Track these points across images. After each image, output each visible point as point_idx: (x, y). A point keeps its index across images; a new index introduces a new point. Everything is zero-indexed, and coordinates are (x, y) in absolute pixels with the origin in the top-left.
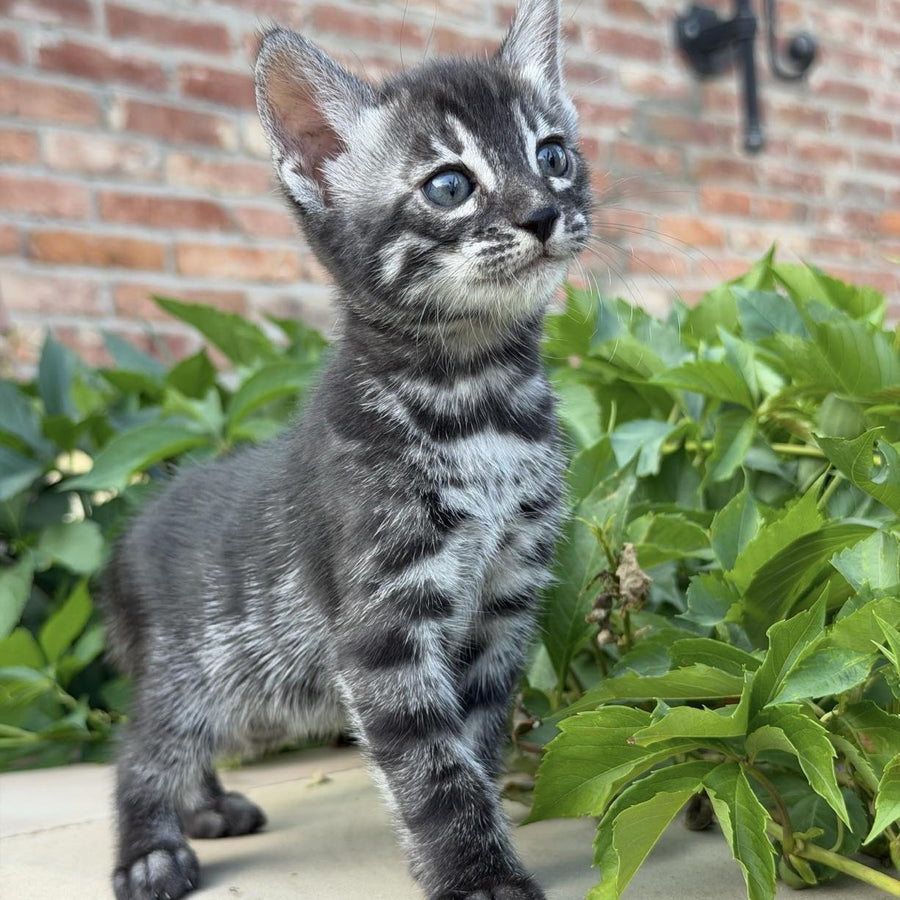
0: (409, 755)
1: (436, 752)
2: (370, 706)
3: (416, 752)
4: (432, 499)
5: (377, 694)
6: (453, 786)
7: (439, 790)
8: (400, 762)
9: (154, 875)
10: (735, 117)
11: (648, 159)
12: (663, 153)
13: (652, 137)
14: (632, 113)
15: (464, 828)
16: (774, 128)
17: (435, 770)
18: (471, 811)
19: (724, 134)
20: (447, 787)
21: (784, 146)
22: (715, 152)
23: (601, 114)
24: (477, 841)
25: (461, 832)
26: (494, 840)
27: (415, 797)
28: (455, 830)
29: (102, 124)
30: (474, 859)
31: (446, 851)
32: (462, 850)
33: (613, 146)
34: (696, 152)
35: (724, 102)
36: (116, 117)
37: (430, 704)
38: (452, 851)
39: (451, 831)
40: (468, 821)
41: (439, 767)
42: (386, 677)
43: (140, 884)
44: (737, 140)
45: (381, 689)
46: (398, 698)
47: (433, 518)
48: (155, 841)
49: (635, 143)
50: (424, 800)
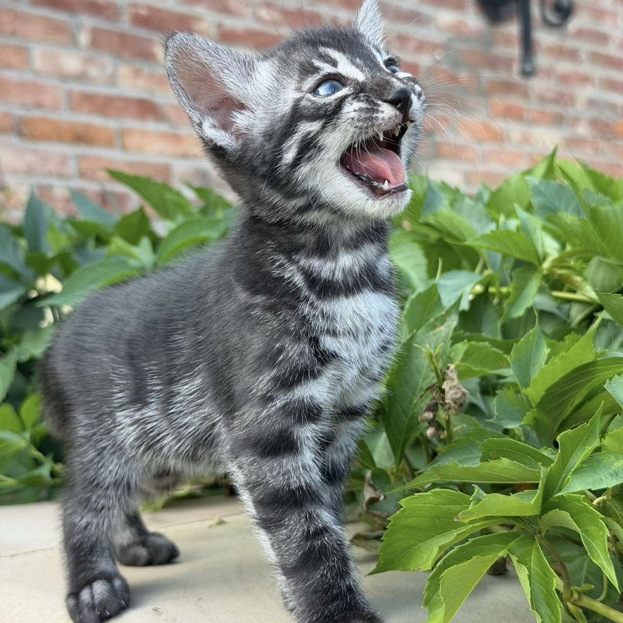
0: (289, 520)
1: (310, 518)
2: (262, 484)
3: (295, 517)
4: (315, 341)
5: (268, 474)
6: (322, 543)
7: (311, 546)
8: (282, 525)
9: (98, 597)
10: (515, 51)
11: (454, 79)
12: (464, 75)
13: (456, 64)
14: (444, 46)
15: (329, 575)
16: (542, 60)
17: (309, 531)
18: (334, 561)
19: (508, 63)
20: (318, 543)
21: (549, 73)
22: (501, 75)
23: (422, 46)
24: (338, 584)
25: (327, 577)
26: (350, 584)
27: (292, 551)
28: (322, 576)
29: (74, 43)
30: (334, 599)
31: (315, 592)
32: (326, 591)
33: (429, 69)
34: (487, 75)
35: (507, 40)
36: (84, 38)
37: (306, 483)
38: (319, 591)
39: (319, 576)
40: (331, 569)
41: (312, 529)
42: (274, 463)
43: (88, 605)
44: (516, 67)
45: (271, 471)
46: (283, 477)
47: (316, 354)
48: (96, 572)
49: (445, 67)
50: (300, 553)
